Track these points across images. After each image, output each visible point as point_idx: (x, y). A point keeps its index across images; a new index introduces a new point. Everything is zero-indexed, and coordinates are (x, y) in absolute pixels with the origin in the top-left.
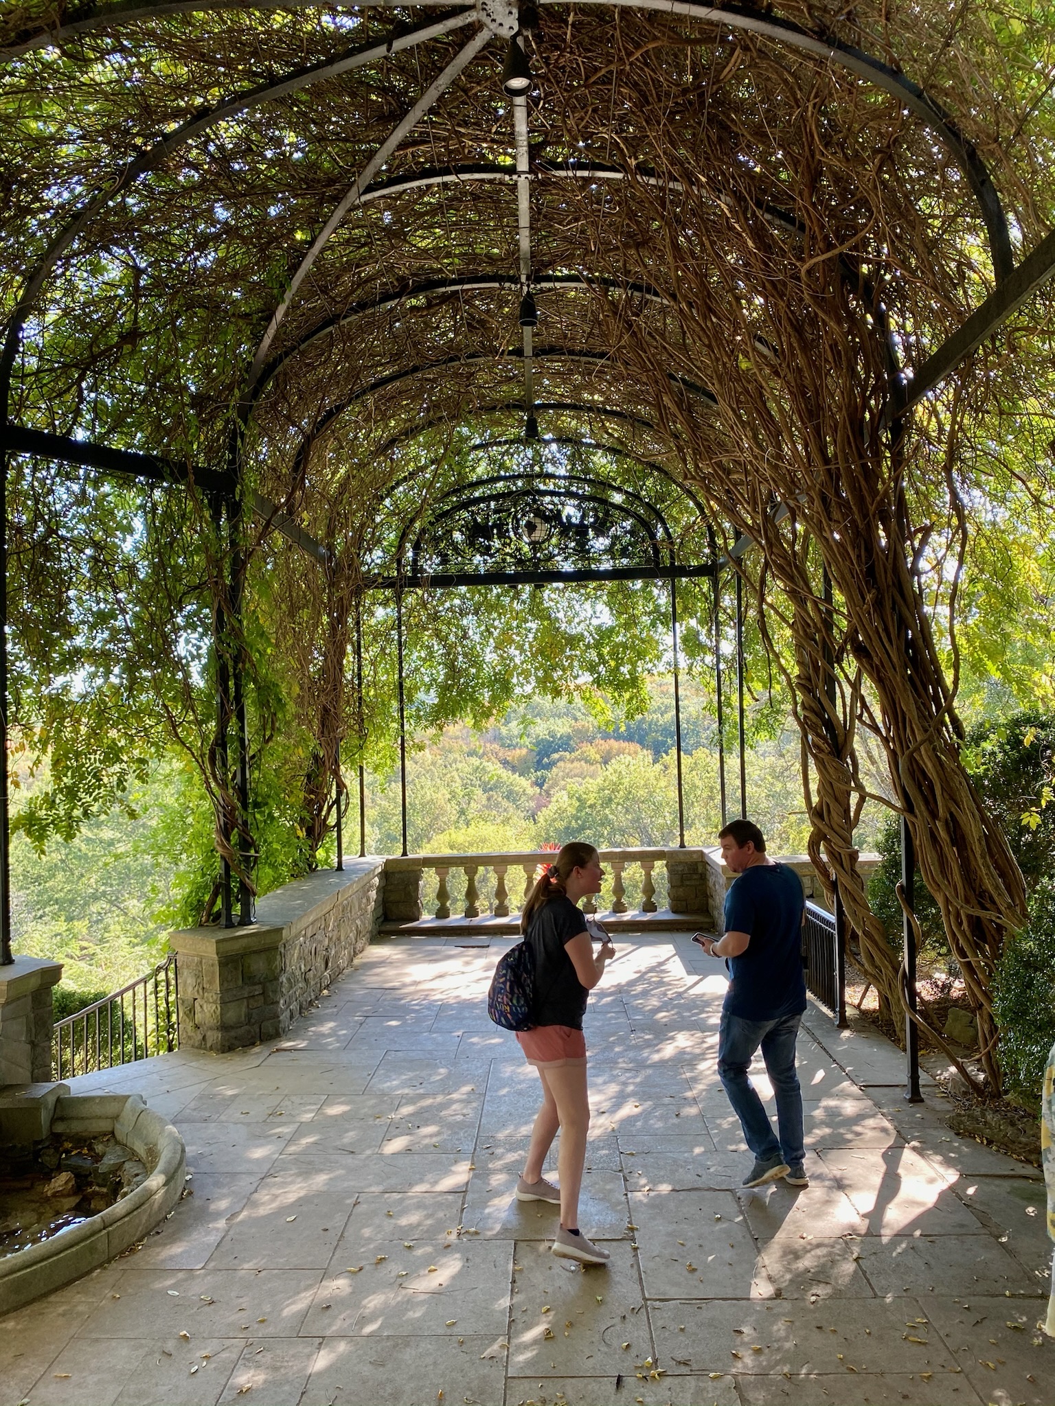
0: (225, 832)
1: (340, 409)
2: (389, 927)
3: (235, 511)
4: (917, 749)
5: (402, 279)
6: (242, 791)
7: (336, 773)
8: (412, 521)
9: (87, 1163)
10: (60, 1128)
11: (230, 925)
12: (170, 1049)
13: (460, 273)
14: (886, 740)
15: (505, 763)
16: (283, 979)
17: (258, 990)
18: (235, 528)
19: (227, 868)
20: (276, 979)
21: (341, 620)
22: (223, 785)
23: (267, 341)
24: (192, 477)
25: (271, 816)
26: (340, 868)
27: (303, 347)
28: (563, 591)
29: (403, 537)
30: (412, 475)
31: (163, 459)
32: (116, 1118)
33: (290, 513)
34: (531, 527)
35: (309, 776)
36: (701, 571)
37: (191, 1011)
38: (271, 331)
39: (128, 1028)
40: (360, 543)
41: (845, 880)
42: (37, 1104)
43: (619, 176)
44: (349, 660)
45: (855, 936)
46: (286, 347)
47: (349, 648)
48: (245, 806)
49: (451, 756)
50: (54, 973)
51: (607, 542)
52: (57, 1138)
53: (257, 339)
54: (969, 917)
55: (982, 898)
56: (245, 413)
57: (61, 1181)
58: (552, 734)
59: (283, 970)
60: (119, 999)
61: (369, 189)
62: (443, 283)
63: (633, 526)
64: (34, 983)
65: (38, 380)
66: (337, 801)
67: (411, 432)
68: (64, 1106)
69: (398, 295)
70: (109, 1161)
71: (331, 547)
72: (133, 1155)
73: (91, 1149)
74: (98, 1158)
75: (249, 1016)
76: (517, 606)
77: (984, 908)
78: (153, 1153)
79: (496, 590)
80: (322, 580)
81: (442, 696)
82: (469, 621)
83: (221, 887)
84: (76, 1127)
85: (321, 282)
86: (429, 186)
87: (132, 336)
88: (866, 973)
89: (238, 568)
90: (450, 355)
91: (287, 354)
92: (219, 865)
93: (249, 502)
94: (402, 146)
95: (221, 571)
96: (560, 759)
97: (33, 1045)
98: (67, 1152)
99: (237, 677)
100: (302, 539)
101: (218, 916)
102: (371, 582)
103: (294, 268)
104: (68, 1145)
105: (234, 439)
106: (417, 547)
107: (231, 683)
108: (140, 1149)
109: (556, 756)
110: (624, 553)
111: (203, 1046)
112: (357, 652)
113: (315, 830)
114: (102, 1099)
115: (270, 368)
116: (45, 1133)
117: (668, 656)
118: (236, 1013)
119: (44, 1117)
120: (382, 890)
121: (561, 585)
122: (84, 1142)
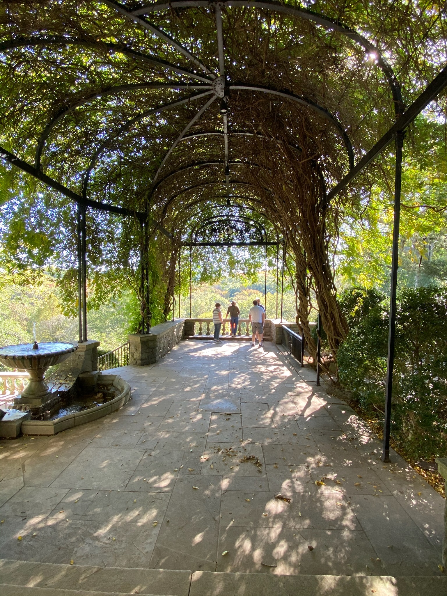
0: (143, 309)
1: (176, 196)
2: (186, 337)
3: (147, 224)
4: (323, 294)
5: (193, 161)
6: (148, 299)
7: (173, 296)
8: (195, 227)
9: (106, 391)
10: (99, 382)
11: (144, 334)
12: (128, 365)
13: (209, 160)
14: (316, 292)
15: (221, 295)
16: (157, 348)
17: (151, 350)
18: (146, 229)
19: (143, 318)
20: (155, 348)
21: (175, 254)
22: (142, 297)
23: (156, 178)
24: (135, 215)
25: (155, 306)
26: (173, 321)
27: (166, 179)
28: (236, 248)
29: (192, 232)
30: (195, 215)
31: (128, 210)
32: (113, 380)
33: (162, 225)
34: (228, 230)
35: (165, 296)
36: (274, 244)
37: (133, 356)
38: (157, 175)
39: (117, 360)
40: (181, 233)
41: (305, 329)
42: (94, 376)
43: (252, 135)
44: (177, 265)
45: (307, 343)
46: (161, 179)
47: (177, 262)
48: (148, 303)
49: (206, 292)
50: (98, 344)
51: (249, 235)
52: (98, 385)
53: (153, 177)
54: (335, 339)
55: (338, 334)
56: (149, 198)
57: (99, 395)
58: (234, 287)
59: (157, 346)
60: (114, 352)
61: (184, 137)
62: (204, 162)
63: (256, 230)
64: (93, 346)
65: (94, 187)
66: (173, 303)
67: (195, 202)
68: (100, 377)
69: (192, 165)
70: (112, 390)
71: (173, 234)
72: (117, 389)
73: (107, 388)
74: (109, 390)
75: (148, 357)
76: (223, 252)
77: (339, 336)
78: (123, 389)
79: (218, 247)
80: (170, 243)
81: (202, 275)
82: (210, 255)
83: (142, 324)
84: (103, 382)
85: (170, 162)
86: (200, 136)
87: (119, 176)
88: (309, 353)
89: (147, 240)
90: (206, 182)
91: (161, 181)
92: (141, 318)
93: (151, 222)
94: (193, 125)
95: (143, 241)
96: (237, 294)
97: (92, 362)
98: (101, 388)
99: (147, 269)
100: (165, 232)
101: (141, 331)
102: (183, 244)
103: (163, 158)
104: (101, 387)
105: (146, 205)
106: (196, 235)
107: (145, 271)
108: (119, 388)
109: (235, 293)
110: (253, 238)
111: (136, 364)
112: (179, 263)
113: (167, 310)
114: (110, 376)
115: (156, 186)
116: (95, 383)
117: (264, 268)
118: (145, 356)
119: (95, 379)
120: (185, 327)
121: (235, 246)
122: (105, 386)
